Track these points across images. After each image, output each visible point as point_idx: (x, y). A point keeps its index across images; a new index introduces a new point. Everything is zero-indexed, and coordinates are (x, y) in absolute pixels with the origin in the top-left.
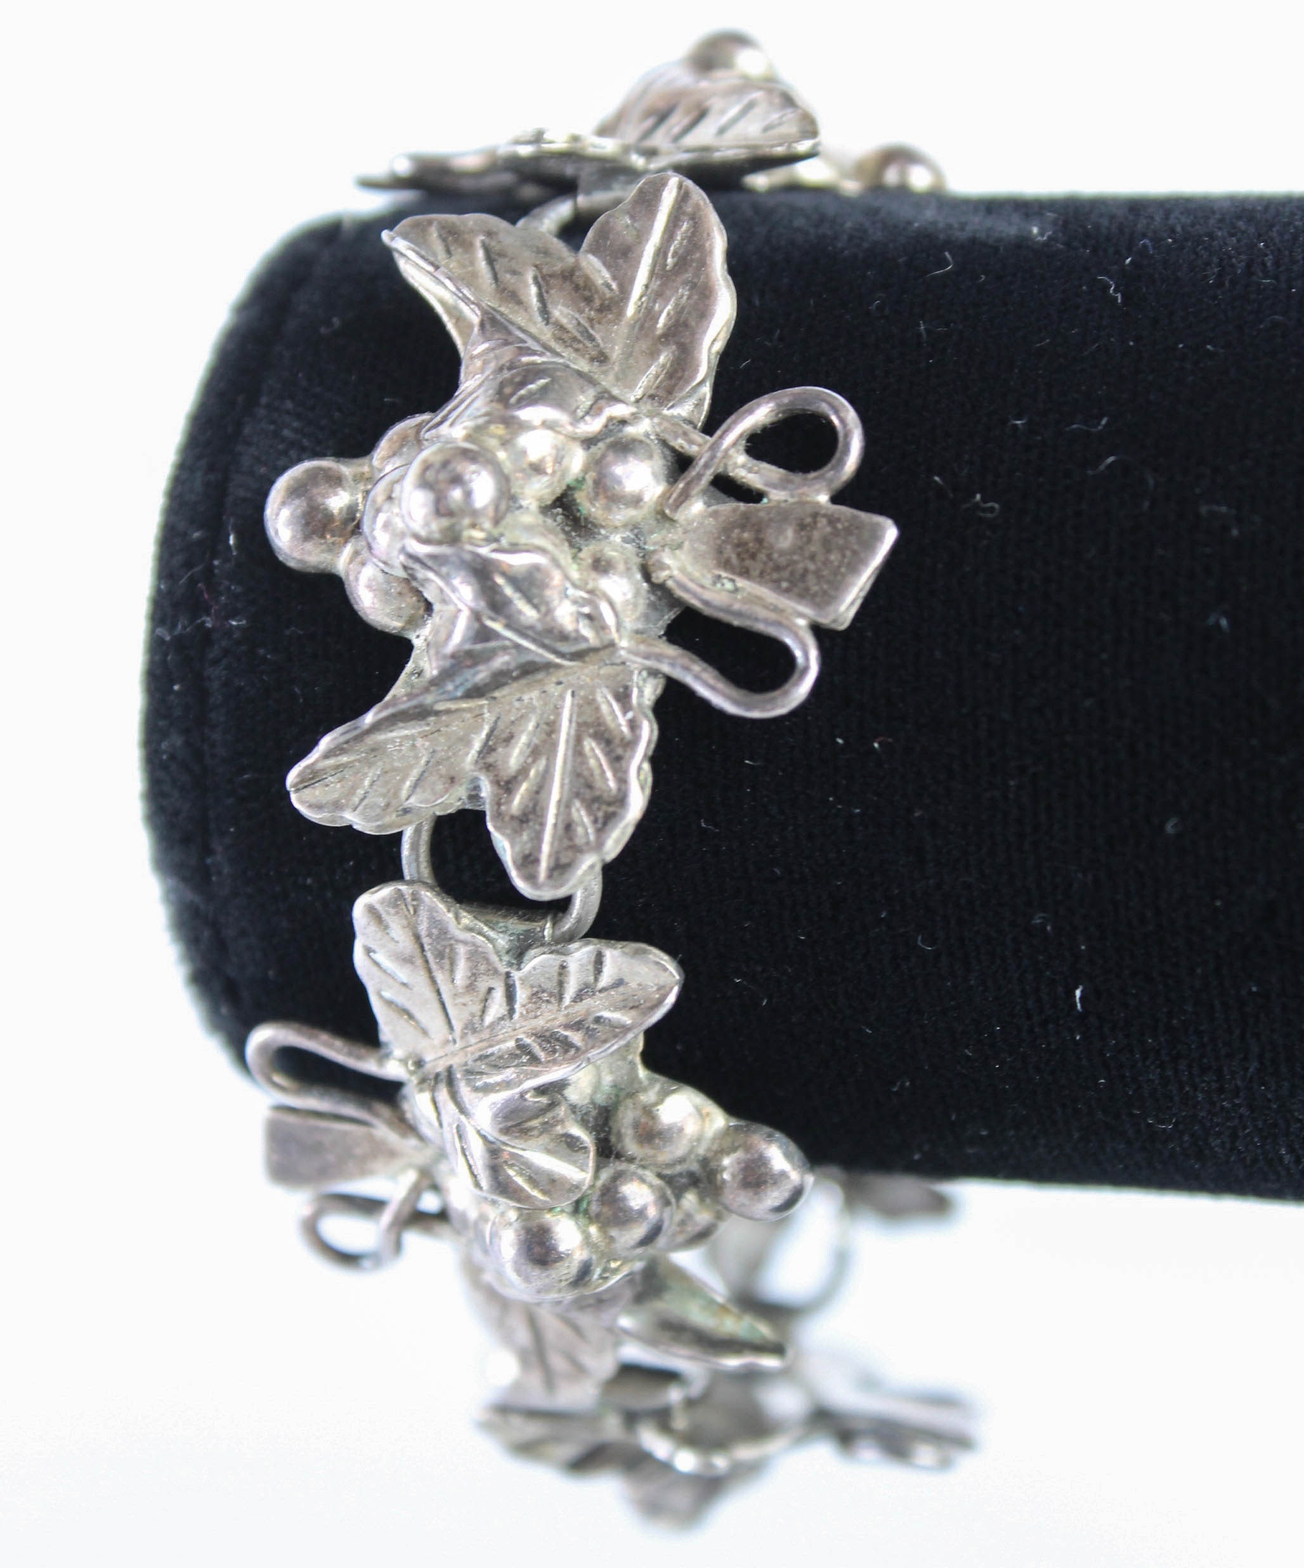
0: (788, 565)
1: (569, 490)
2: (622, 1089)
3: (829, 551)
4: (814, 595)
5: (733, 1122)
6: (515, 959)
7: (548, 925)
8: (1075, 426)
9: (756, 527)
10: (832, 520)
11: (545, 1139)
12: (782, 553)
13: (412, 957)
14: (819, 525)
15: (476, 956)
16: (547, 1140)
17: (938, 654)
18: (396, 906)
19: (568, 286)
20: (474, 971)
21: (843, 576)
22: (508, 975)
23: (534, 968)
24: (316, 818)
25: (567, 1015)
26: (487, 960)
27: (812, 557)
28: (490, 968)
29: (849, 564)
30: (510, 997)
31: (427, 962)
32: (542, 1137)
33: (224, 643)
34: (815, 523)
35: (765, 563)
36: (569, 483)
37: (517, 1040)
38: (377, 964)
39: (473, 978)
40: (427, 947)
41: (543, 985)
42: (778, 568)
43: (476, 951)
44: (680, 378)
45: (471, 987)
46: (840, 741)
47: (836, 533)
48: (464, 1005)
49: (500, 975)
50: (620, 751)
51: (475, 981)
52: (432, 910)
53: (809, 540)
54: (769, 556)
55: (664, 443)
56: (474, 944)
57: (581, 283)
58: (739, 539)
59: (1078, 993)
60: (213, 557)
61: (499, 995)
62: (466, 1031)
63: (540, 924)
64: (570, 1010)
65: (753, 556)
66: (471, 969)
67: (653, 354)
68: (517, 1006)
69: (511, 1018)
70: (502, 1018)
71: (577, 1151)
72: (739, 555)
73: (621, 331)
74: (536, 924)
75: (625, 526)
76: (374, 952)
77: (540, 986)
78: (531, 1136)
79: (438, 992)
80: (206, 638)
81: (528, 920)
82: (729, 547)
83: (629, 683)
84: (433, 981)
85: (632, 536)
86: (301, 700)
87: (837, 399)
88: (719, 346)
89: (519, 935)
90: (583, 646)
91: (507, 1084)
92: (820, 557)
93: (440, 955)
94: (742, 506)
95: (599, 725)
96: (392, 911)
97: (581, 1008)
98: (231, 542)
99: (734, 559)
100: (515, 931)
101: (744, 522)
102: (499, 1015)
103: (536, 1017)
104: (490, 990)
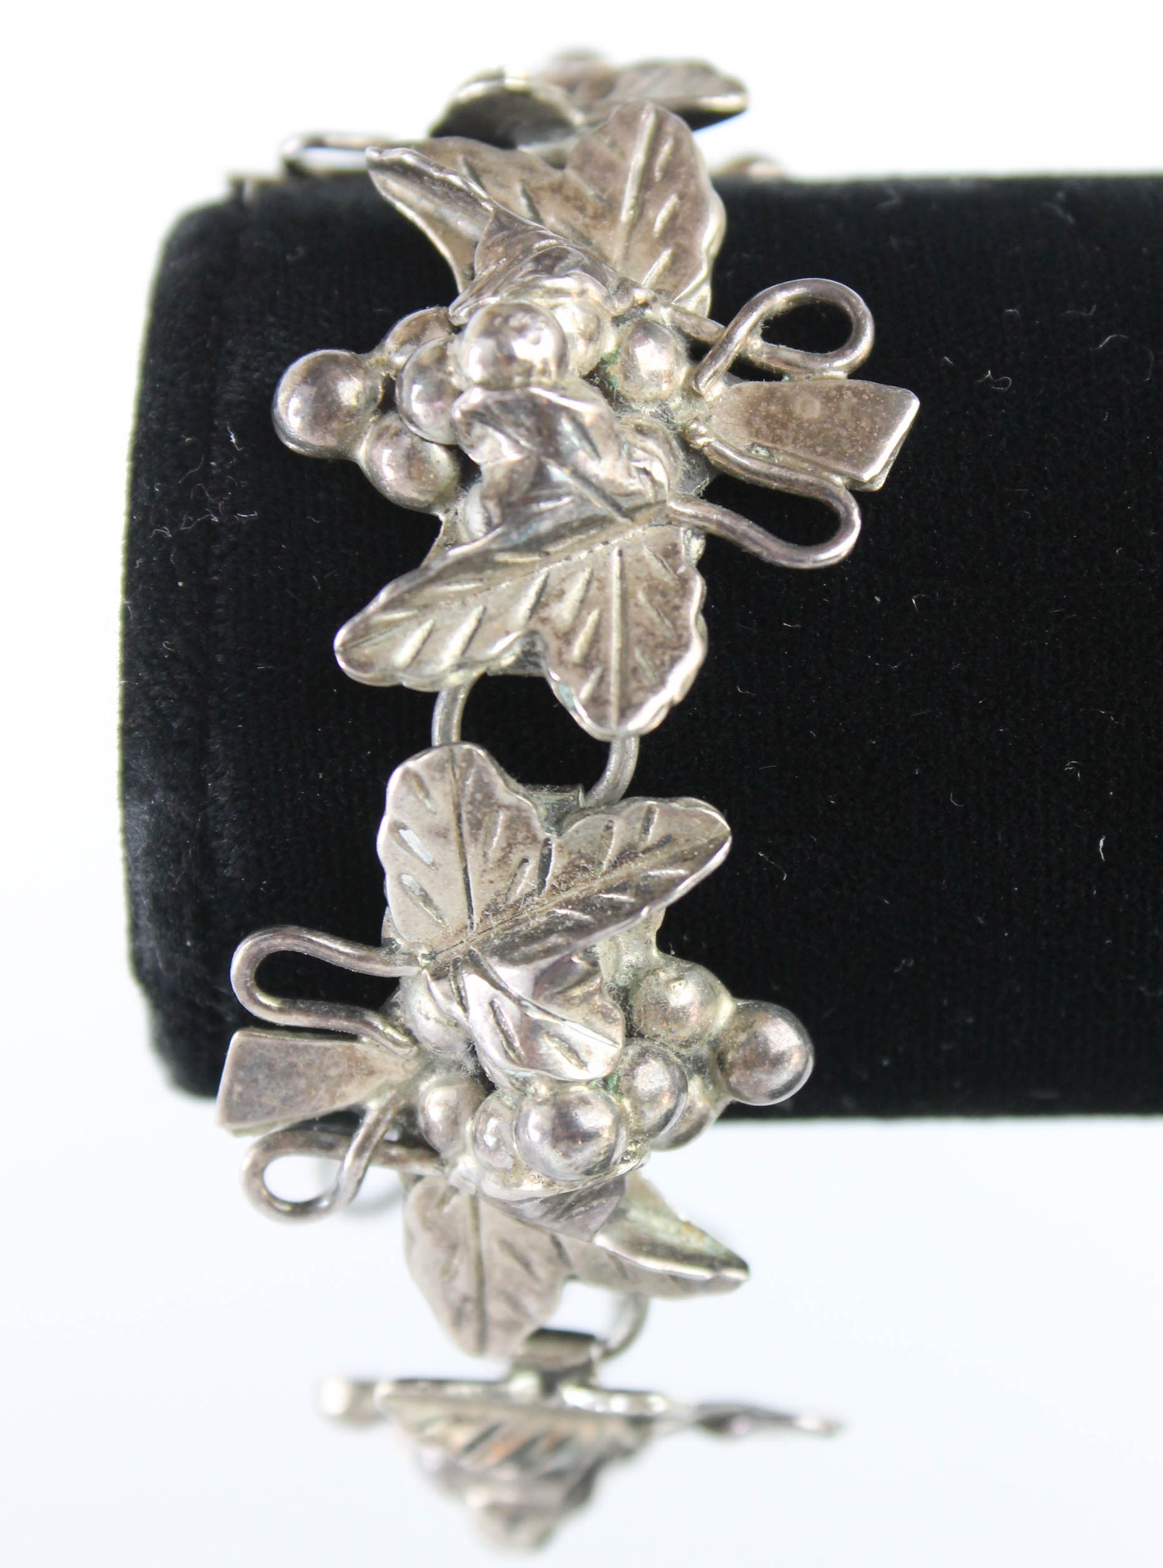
0: (820, 433)
1: (602, 364)
2: (639, 969)
3: (859, 419)
4: (852, 457)
5: (741, 1003)
6: (553, 826)
7: (581, 794)
8: (1068, 312)
9: (782, 401)
10: (857, 393)
11: (583, 1010)
12: (811, 422)
13: (447, 830)
14: (845, 397)
15: (518, 821)
16: (586, 1011)
17: (970, 513)
18: (442, 769)
19: (558, 197)
20: (511, 841)
21: (877, 439)
22: (547, 842)
23: (577, 831)
24: (364, 679)
25: (605, 882)
26: (528, 825)
27: (843, 425)
28: (530, 836)
29: (880, 429)
30: (544, 868)
31: (461, 835)
32: (581, 1006)
33: (232, 537)
34: (841, 395)
35: (797, 432)
36: (603, 356)
37: (549, 914)
38: (403, 843)
39: (508, 850)
40: (464, 817)
41: (583, 851)
42: (810, 436)
43: (518, 817)
44: (684, 275)
45: (503, 861)
46: (878, 599)
47: (863, 403)
48: (491, 882)
49: (539, 842)
50: (677, 601)
51: (510, 852)
52: (481, 771)
53: (838, 410)
54: (800, 426)
55: (679, 330)
56: (519, 809)
57: (571, 193)
58: (767, 411)
59: (1101, 843)
60: (209, 459)
61: (530, 868)
62: (487, 913)
63: (573, 794)
64: (607, 878)
65: (784, 426)
66: (508, 838)
67: (654, 255)
68: (549, 878)
69: (540, 893)
70: (530, 895)
71: (611, 1023)
72: (768, 426)
73: (619, 233)
74: (568, 794)
75: (654, 400)
76: (405, 828)
77: (579, 852)
78: (573, 1004)
79: (465, 871)
80: (210, 532)
81: (558, 791)
82: (757, 419)
83: (678, 541)
84: (463, 857)
85: (660, 412)
86: (319, 588)
87: (843, 288)
88: (714, 250)
89: (553, 804)
90: (639, 501)
91: (548, 952)
92: (851, 425)
93: (477, 825)
94: (765, 384)
95: (652, 578)
96: (437, 775)
97: (620, 873)
98: (234, 440)
99: (764, 428)
100: (548, 801)
101: (770, 396)
102: (529, 890)
103: (568, 889)
104: (525, 861)
